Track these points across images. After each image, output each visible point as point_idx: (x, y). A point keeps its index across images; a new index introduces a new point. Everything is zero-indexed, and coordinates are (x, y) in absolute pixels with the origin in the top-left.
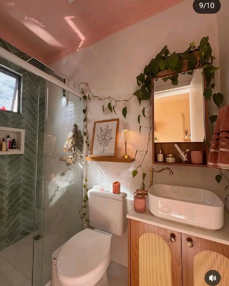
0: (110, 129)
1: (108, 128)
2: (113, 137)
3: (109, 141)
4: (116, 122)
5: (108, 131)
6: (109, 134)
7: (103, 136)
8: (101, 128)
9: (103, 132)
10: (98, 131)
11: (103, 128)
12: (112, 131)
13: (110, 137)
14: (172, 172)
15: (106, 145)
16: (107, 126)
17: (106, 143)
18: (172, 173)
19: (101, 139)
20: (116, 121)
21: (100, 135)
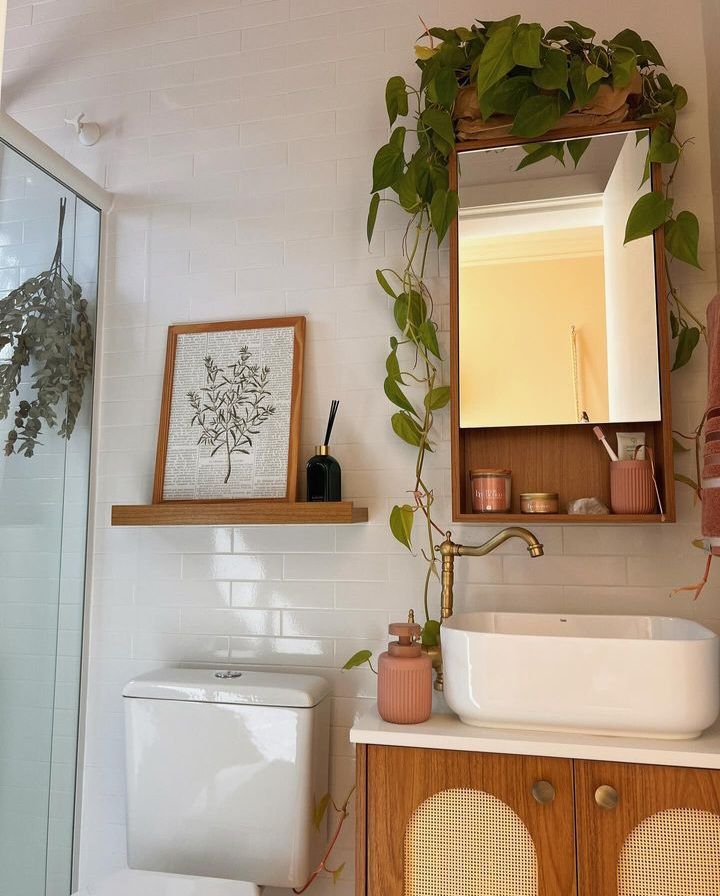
0: (262, 366)
1: (250, 362)
2: (275, 404)
3: (256, 429)
4: (288, 333)
5: (249, 377)
6: (253, 391)
7: (223, 401)
8: (208, 360)
9: (219, 380)
10: (190, 376)
11: (218, 362)
12: (269, 376)
13: (260, 405)
14: (537, 543)
15: (243, 447)
16: (244, 350)
17: (238, 435)
18: (540, 547)
19: (211, 416)
20: (293, 328)
21: (202, 395)
